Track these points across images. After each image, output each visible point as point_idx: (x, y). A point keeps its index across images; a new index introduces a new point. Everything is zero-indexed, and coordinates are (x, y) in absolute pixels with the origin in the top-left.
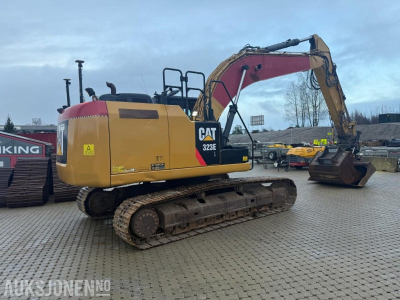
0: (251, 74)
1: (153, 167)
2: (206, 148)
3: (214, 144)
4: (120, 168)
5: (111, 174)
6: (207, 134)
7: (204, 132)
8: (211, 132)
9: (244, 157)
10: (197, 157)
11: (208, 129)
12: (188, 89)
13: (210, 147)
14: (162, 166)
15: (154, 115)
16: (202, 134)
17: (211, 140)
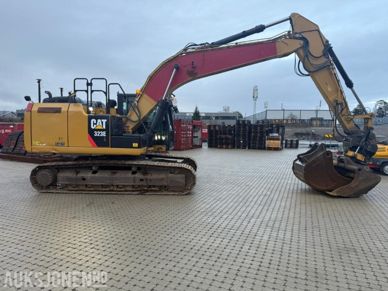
0: (188, 71)
1: (57, 144)
2: (96, 134)
3: (104, 132)
4: (37, 142)
5: (32, 145)
6: (98, 124)
7: (95, 122)
8: (102, 122)
9: (134, 144)
10: (89, 140)
11: (99, 121)
12: (92, 91)
13: (100, 134)
14: (63, 144)
15: (58, 111)
16: (94, 124)
17: (102, 128)
